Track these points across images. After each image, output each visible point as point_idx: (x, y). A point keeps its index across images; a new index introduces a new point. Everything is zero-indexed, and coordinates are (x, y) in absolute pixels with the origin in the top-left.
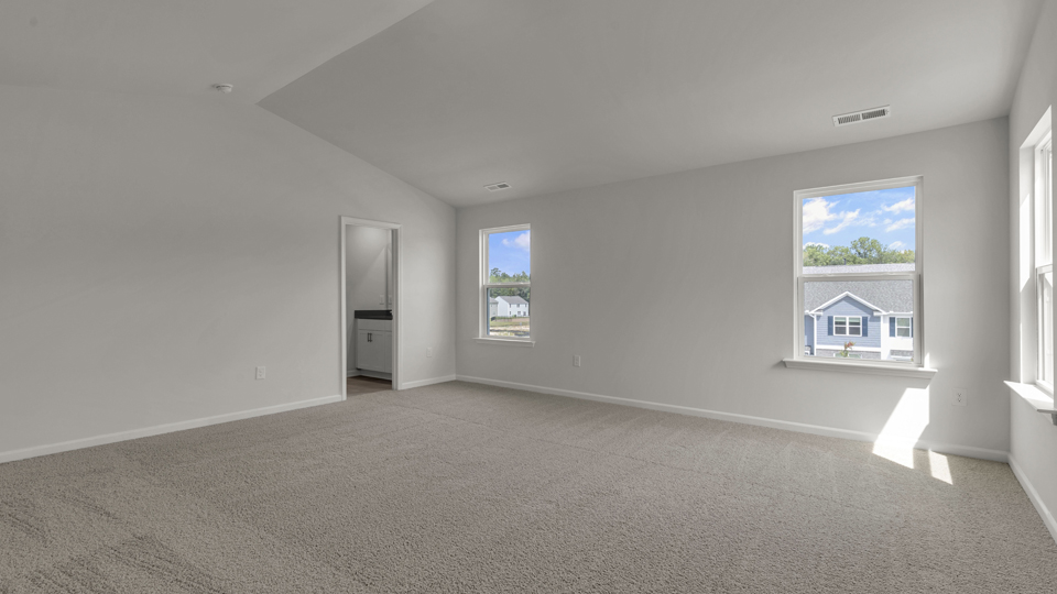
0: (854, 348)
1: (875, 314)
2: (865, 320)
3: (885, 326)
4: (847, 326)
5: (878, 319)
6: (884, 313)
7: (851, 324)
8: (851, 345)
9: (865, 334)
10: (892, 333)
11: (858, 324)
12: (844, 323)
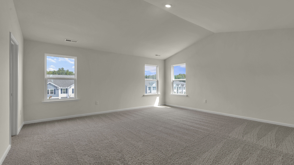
0: (52, 98)
1: (58, 88)
2: (55, 90)
3: (60, 91)
4: (50, 92)
5: (58, 89)
6: (60, 88)
7: (51, 91)
8: (51, 97)
9: (55, 94)
10: (61, 93)
11: (53, 91)
12: (49, 91)
